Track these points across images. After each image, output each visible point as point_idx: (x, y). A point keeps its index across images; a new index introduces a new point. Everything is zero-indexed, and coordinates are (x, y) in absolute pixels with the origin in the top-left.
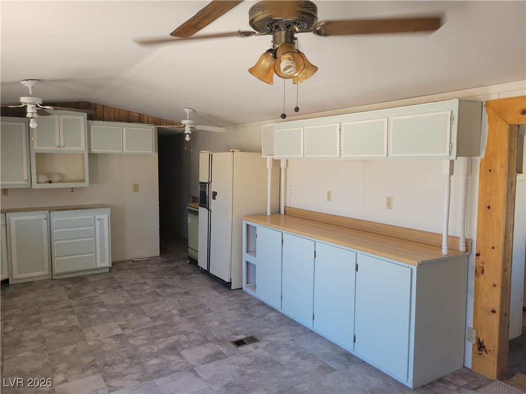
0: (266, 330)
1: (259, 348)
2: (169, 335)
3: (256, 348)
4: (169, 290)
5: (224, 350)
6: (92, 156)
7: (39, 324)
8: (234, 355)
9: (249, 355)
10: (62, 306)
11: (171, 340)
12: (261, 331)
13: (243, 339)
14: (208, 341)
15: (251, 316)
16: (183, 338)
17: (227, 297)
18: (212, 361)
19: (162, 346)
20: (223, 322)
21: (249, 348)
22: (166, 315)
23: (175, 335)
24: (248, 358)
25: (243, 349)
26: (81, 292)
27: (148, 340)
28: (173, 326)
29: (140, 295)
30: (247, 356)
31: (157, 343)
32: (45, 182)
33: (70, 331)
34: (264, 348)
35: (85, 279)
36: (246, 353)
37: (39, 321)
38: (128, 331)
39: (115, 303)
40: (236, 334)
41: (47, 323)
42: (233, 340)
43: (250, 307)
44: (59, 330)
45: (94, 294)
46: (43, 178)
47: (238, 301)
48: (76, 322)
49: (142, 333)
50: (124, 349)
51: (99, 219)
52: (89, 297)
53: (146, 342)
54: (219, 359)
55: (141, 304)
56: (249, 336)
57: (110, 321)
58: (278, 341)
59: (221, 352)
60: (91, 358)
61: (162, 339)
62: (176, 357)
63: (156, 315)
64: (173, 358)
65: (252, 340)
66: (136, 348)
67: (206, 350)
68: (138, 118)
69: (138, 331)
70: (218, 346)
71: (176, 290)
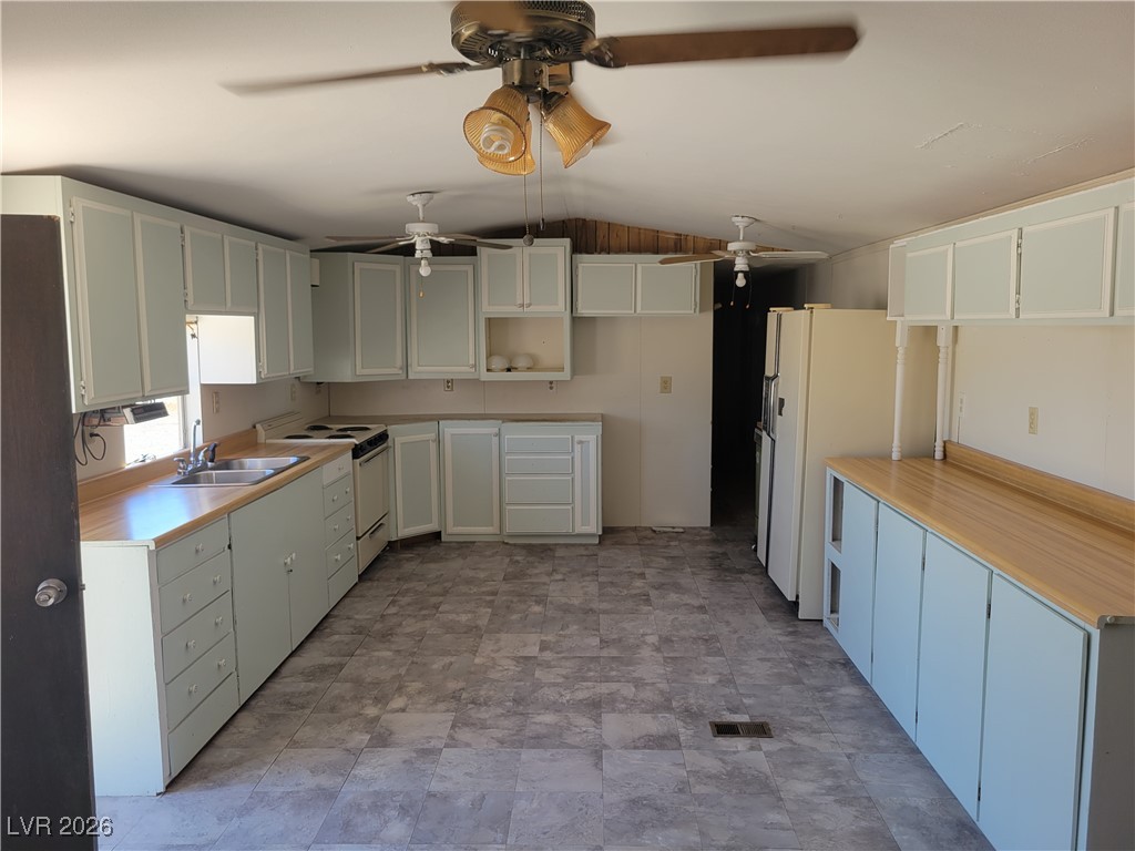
0: (807, 719)
1: (761, 750)
2: (608, 680)
3: (752, 748)
4: (673, 597)
5: (685, 733)
6: (577, 321)
7: (434, 612)
8: (698, 749)
9: (726, 758)
10: (484, 589)
11: (604, 688)
12: (792, 718)
13: (741, 724)
14: (669, 709)
15: (797, 681)
16: (628, 691)
17: (778, 631)
18: (645, 747)
19: (580, 695)
20: (727, 681)
21: (739, 744)
22: (631, 641)
23: (619, 681)
24: (720, 763)
25: (725, 743)
26: (528, 572)
27: (567, 678)
28: (627, 665)
29: (617, 595)
30: (720, 759)
31: (576, 687)
32: (503, 370)
33: (465, 633)
34: (768, 755)
35: (550, 549)
36: (725, 753)
37: (436, 607)
38: (548, 655)
39: (564, 600)
40: (733, 711)
41: (447, 612)
42: (718, 720)
43: (810, 663)
44: (450, 628)
45: (545, 579)
46: (498, 363)
47: (792, 646)
48: (483, 622)
49: (568, 664)
50: (518, 684)
51: (581, 442)
52: (532, 583)
53: (560, 680)
54: (662, 747)
55: (605, 612)
56: (757, 720)
57: (534, 630)
58: (813, 749)
59: (676, 737)
60: (461, 684)
61: (589, 684)
62: (589, 722)
63: (615, 636)
64: (583, 722)
65: (759, 730)
66: (538, 685)
67: (651, 725)
68: (676, 244)
69: (563, 658)
70: (680, 723)
71: (687, 599)
